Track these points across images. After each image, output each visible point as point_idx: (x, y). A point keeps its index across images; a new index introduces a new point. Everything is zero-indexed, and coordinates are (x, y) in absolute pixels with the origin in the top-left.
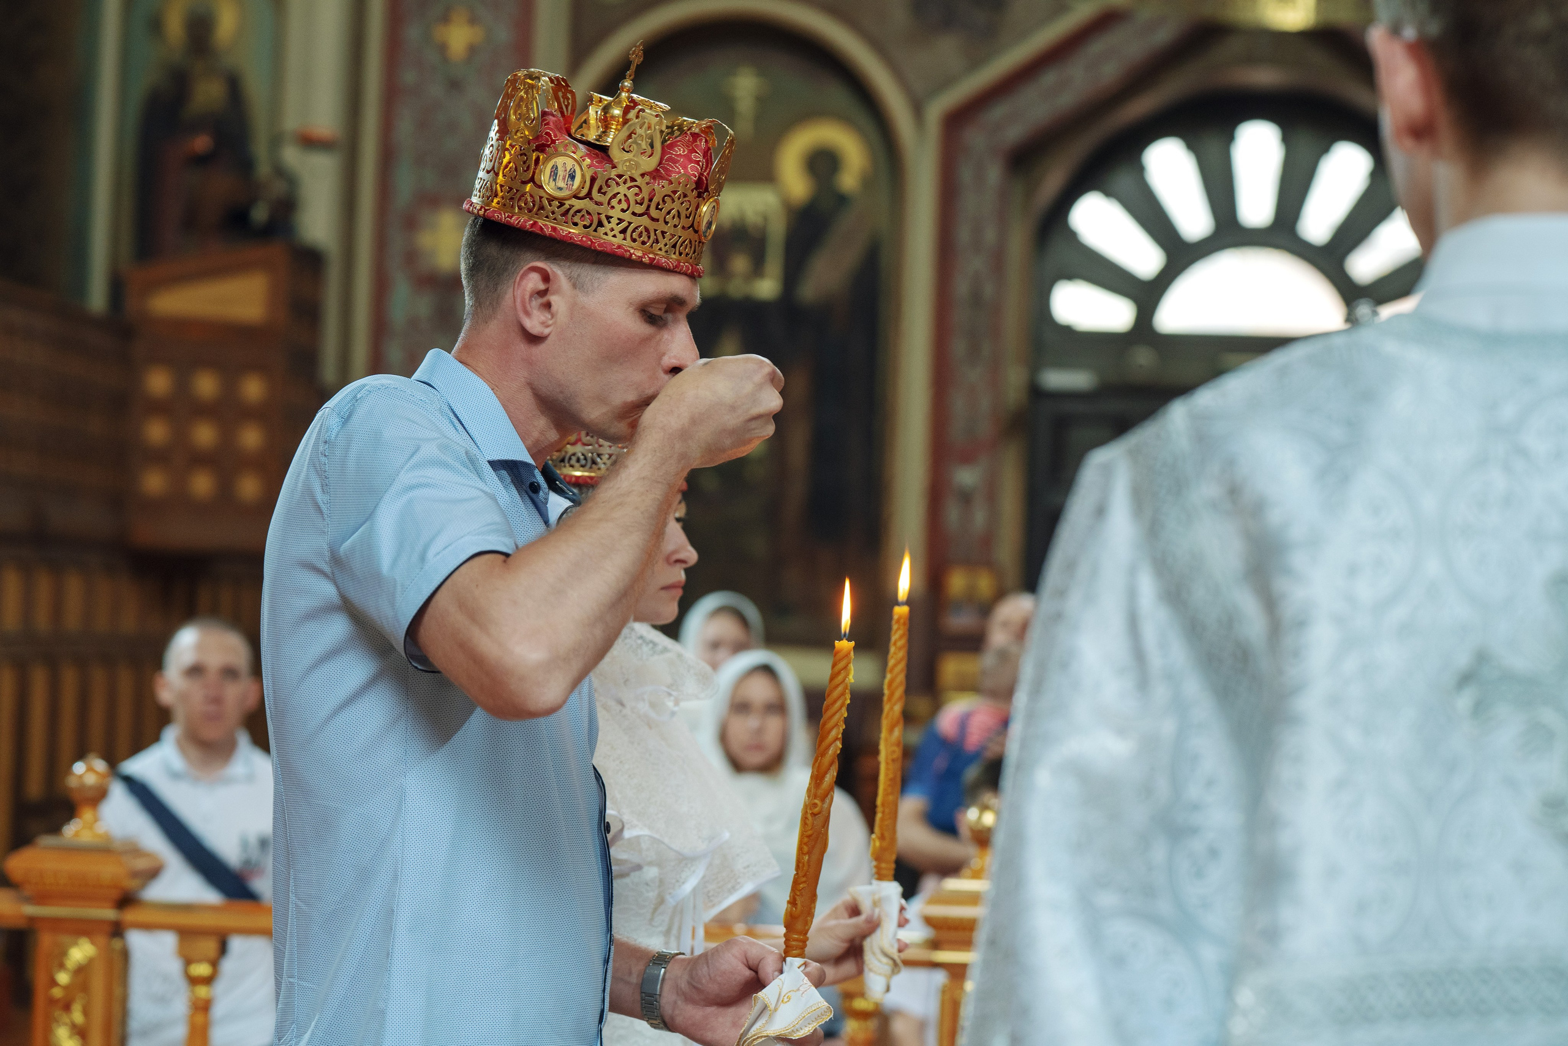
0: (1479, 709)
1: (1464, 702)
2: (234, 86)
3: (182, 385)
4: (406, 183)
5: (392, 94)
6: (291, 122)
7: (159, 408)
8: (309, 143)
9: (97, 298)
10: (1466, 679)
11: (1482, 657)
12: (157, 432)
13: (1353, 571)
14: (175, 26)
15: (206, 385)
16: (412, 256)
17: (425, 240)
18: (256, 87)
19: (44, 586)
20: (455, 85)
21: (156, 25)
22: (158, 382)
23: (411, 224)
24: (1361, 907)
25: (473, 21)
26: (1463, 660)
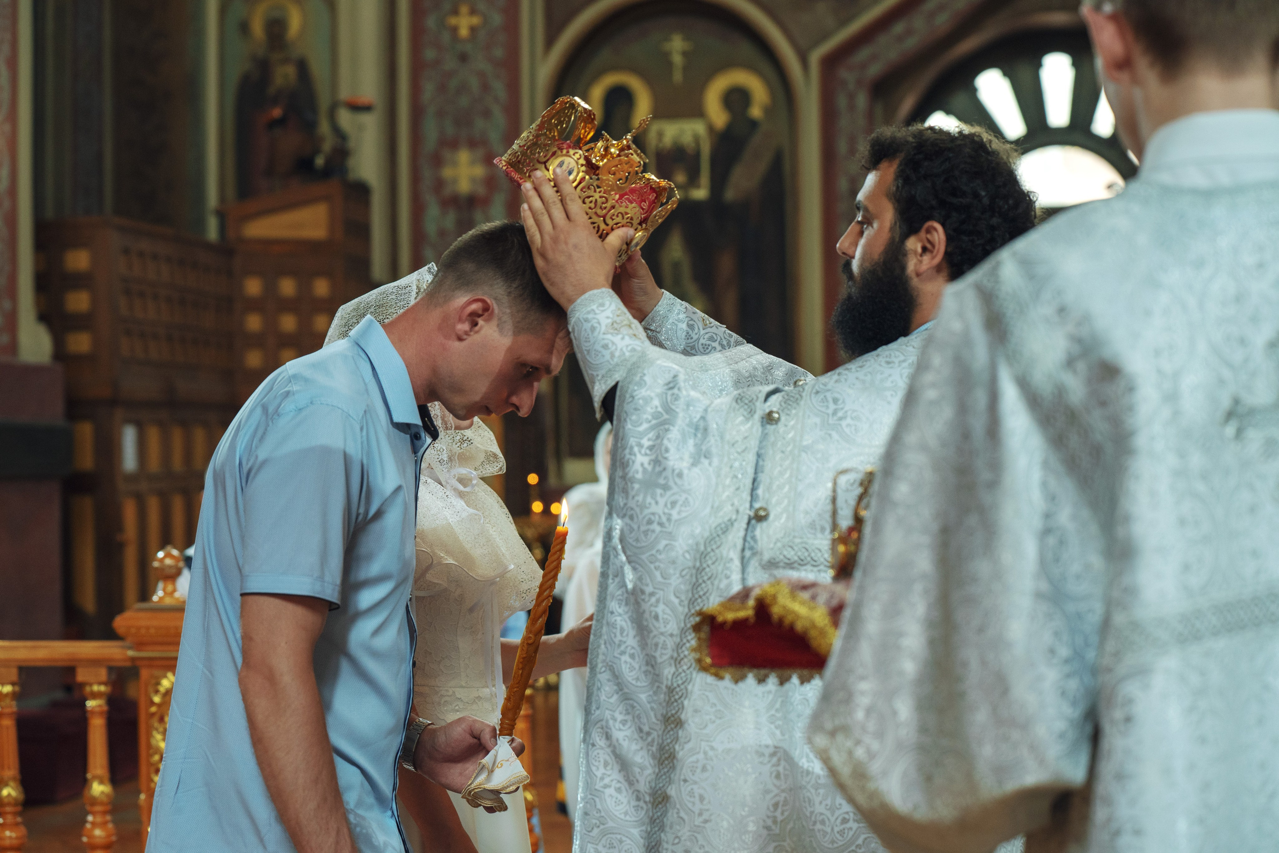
0: (1239, 434)
1: (1230, 430)
2: (302, 67)
3: (270, 288)
4: (431, 132)
5: (418, 67)
6: (344, 94)
7: (254, 305)
8: (357, 108)
9: (212, 232)
10: (1230, 415)
11: (1236, 401)
12: (254, 323)
13: (1157, 353)
14: (258, 28)
15: (287, 287)
16: (439, 184)
17: (447, 172)
18: (319, 69)
19: (177, 436)
20: (463, 58)
21: (244, 28)
22: (253, 287)
23: (438, 161)
24: (1186, 568)
25: (473, 12)
26: (1226, 403)
